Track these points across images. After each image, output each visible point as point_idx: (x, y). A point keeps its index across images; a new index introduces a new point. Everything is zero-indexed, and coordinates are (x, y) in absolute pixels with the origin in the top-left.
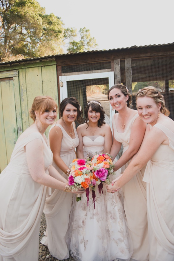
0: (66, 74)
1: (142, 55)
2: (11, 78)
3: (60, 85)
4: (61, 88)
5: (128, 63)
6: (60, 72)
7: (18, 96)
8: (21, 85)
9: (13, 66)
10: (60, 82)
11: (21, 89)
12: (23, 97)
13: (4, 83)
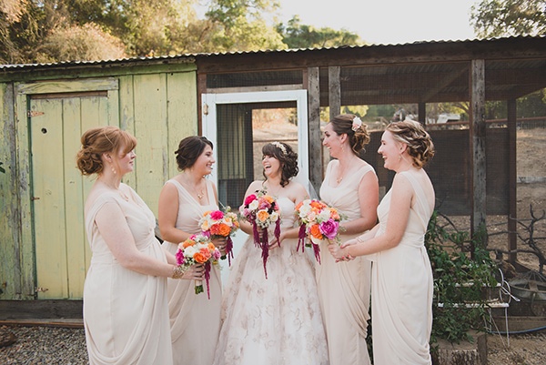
0: (214, 90)
1: (359, 62)
2: (103, 93)
3: (203, 110)
4: (204, 117)
5: (334, 75)
6: (203, 85)
8: (123, 106)
9: (108, 70)
10: (203, 105)
11: (122, 115)
13: (86, 102)
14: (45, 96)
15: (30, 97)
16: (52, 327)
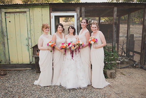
0: (54, 12)
1: (89, 6)
2: (25, 12)
3: (51, 17)
4: (51, 19)
5: (83, 9)
6: (51, 11)
7: (29, 22)
8: (31, 16)
9: (26, 6)
10: (51, 16)
11: (30, 18)
12: (32, 22)
13: (21, 14)
14: (10, 13)
15: (5, 13)
16: (15, 70)
